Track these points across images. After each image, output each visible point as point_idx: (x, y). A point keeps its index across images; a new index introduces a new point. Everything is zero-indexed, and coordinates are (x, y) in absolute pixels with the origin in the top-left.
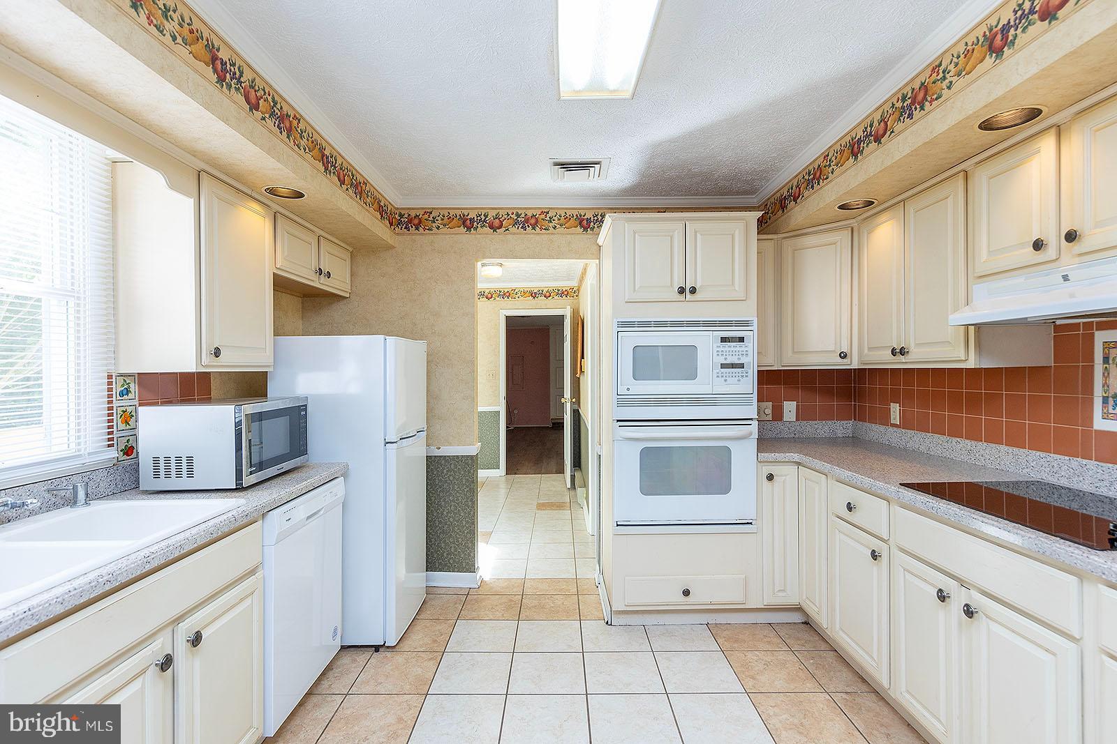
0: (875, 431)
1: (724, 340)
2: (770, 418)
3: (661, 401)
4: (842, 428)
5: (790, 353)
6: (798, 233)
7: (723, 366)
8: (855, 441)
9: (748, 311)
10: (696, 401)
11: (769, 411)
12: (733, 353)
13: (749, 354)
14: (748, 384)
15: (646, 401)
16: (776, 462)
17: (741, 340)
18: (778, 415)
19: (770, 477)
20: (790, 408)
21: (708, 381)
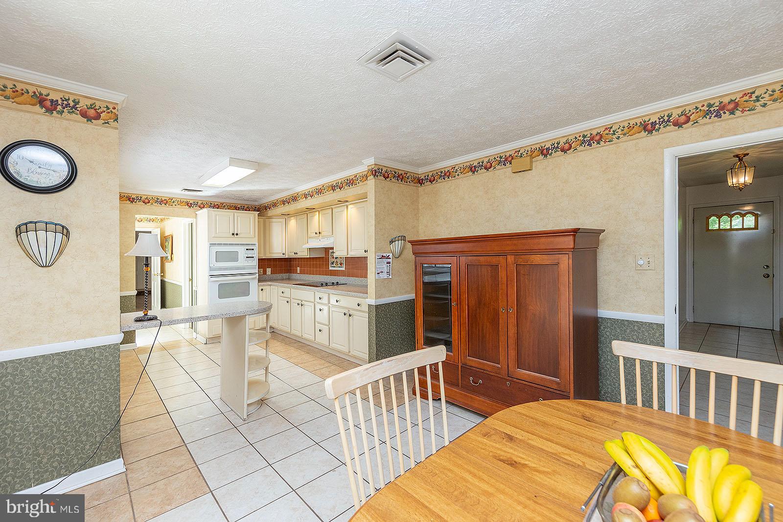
0: (294, 276)
1: (247, 249)
2: (262, 274)
3: (226, 269)
4: (285, 275)
5: (268, 253)
6: (270, 218)
7: (247, 257)
8: (289, 279)
9: (255, 241)
10: (238, 268)
11: (262, 272)
12: (250, 253)
13: (256, 254)
14: (255, 263)
15: (220, 269)
16: (263, 285)
17: (253, 249)
18: (265, 272)
19: (262, 290)
20: (269, 271)
21: (242, 262)
